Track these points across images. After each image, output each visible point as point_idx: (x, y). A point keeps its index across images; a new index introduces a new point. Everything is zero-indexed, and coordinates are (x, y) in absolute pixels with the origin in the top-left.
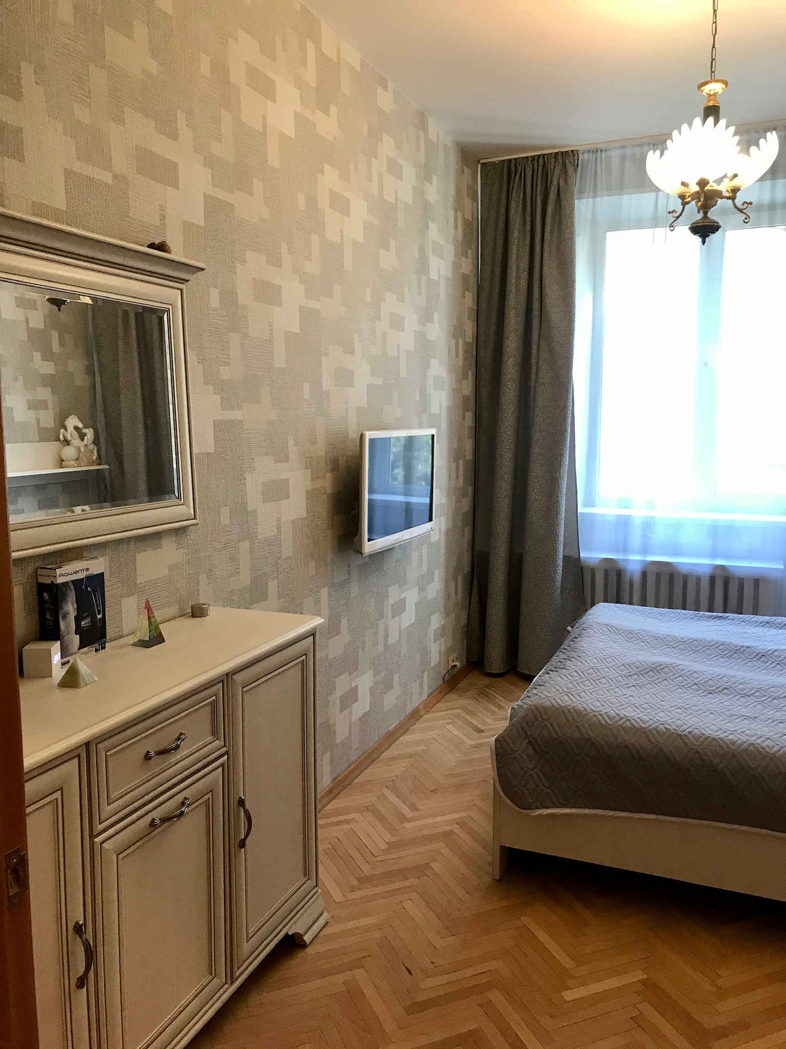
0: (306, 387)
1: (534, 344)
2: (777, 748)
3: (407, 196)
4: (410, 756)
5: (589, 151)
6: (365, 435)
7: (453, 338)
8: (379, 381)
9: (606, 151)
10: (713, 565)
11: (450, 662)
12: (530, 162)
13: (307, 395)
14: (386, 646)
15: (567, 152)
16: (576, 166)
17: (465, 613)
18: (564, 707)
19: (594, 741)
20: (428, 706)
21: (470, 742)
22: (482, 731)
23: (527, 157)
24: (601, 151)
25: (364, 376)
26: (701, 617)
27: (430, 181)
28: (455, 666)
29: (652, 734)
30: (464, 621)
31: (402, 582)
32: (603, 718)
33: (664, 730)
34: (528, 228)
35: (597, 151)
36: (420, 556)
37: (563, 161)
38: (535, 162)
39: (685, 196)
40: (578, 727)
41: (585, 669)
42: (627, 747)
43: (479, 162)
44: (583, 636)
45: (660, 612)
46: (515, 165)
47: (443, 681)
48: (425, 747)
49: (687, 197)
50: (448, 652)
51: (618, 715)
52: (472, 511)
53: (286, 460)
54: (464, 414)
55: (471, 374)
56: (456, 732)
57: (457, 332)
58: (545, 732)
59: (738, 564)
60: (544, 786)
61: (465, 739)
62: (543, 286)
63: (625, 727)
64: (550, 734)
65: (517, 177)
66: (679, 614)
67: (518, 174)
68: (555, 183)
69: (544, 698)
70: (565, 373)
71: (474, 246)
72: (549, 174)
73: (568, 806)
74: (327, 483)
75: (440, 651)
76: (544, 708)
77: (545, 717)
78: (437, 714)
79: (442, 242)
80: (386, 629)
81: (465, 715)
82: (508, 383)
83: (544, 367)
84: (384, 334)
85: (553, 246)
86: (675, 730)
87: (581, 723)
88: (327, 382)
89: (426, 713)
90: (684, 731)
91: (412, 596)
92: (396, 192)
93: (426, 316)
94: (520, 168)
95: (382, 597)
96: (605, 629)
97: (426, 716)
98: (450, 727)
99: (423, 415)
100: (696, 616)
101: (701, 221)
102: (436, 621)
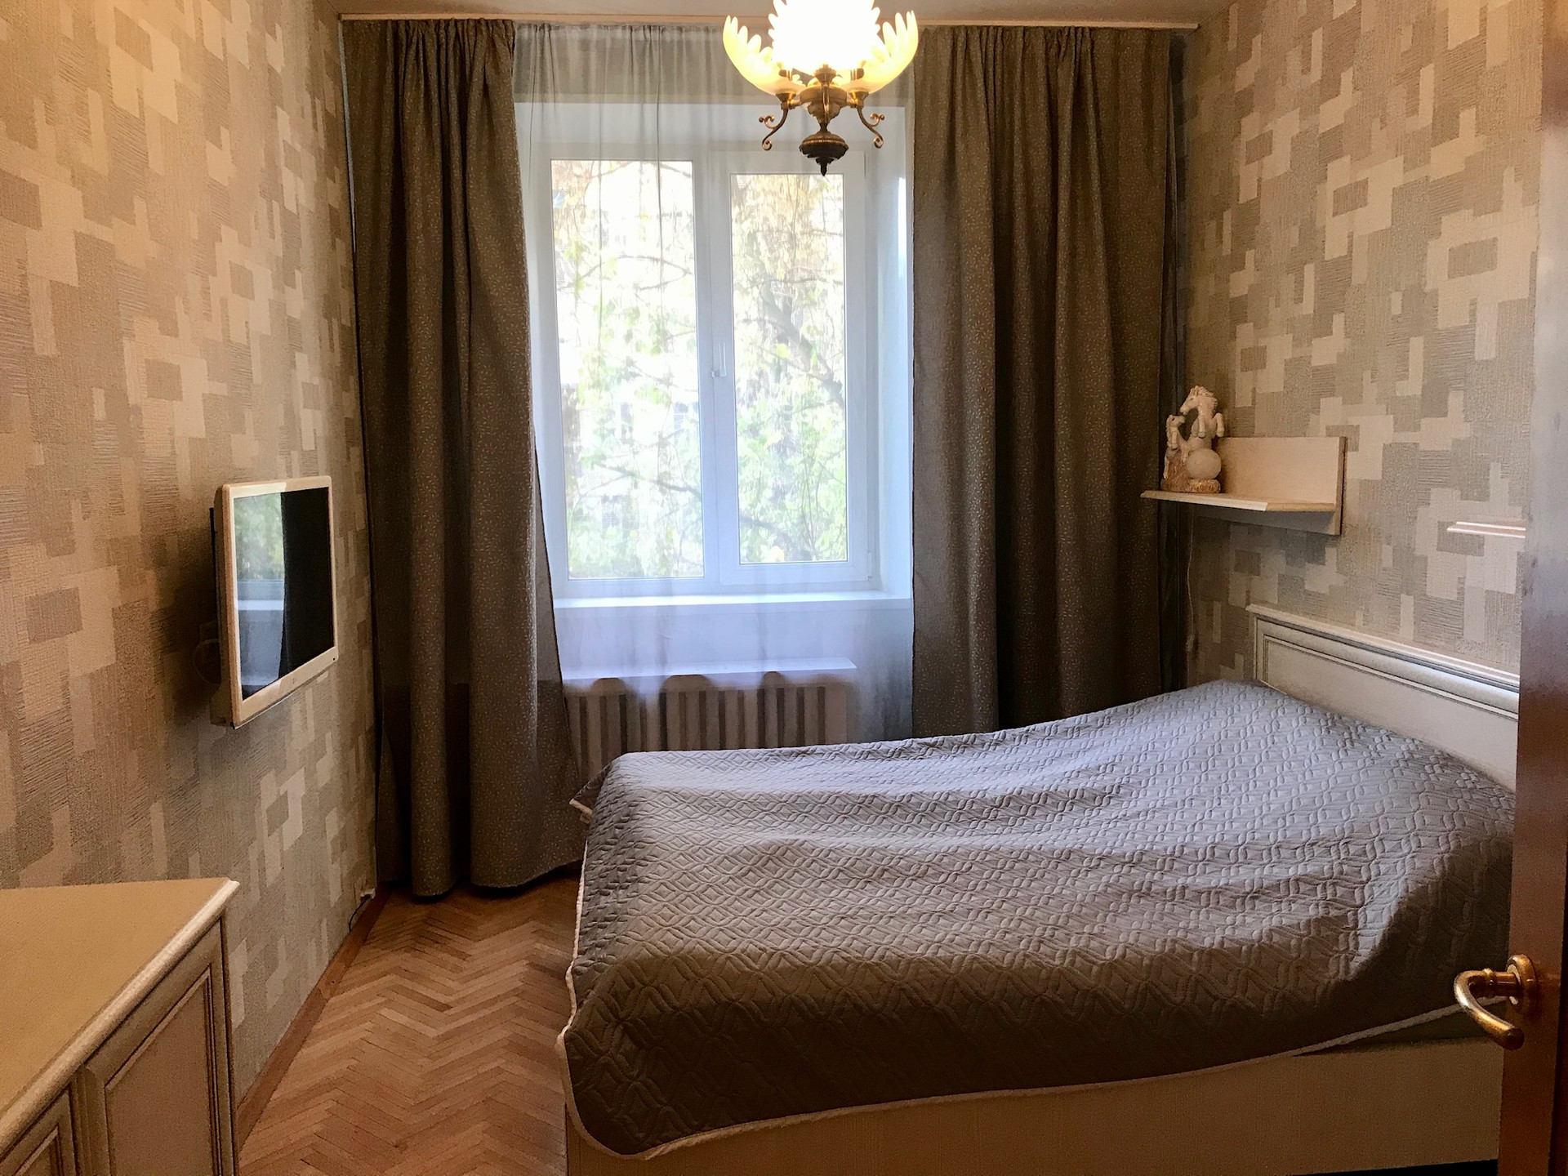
0: (99, 397)
1: (461, 333)
2: (1008, 957)
3: (241, 53)
4: (331, 1085)
5: (530, 25)
6: (227, 492)
7: (326, 317)
8: (222, 389)
9: (557, 28)
10: (762, 672)
11: (358, 891)
12: (432, 30)
13: (100, 413)
14: (263, 890)
15: (496, 21)
16: (511, 46)
17: (371, 801)
18: (675, 953)
19: (739, 1005)
20: (332, 980)
21: (432, 1033)
22: (448, 1007)
23: (427, 22)
24: (550, 27)
25: (197, 380)
26: (778, 755)
27: (273, 34)
28: (368, 897)
29: (828, 973)
30: (371, 815)
31: (279, 766)
32: (742, 960)
33: (841, 961)
34: (437, 142)
35: (543, 27)
36: (303, 711)
37: (488, 35)
38: (442, 31)
39: (788, 94)
40: (705, 986)
41: (674, 877)
42: (792, 1003)
43: (339, 17)
44: (638, 816)
45: (718, 756)
46: (407, 32)
47: (350, 927)
48: (353, 1062)
49: (790, 97)
50: (354, 872)
51: (764, 950)
52: (369, 621)
53: (69, 549)
54: (348, 452)
55: (353, 380)
56: (402, 1019)
57: (329, 309)
58: (651, 1006)
59: (798, 667)
60: (660, 1102)
61: (420, 1027)
62: (471, 237)
63: (782, 968)
64: (659, 1007)
65: (412, 52)
66: (747, 756)
67: (414, 47)
68: (478, 68)
69: (634, 946)
70: (521, 383)
71: (342, 160)
72: (467, 56)
73: (705, 1128)
74: (149, 592)
75: (342, 875)
76: (639, 962)
77: (646, 979)
78: (352, 992)
79: (298, 147)
80: (262, 857)
81: (407, 983)
82: (424, 398)
83: (483, 373)
84: (224, 302)
85: (482, 173)
86: (857, 958)
87: (710, 976)
88: (136, 390)
89: (332, 995)
90: (872, 958)
91: (296, 787)
92: (223, 40)
93: (284, 278)
94: (415, 38)
95: (252, 797)
96: (667, 799)
97: (332, 1000)
98: (384, 1012)
99: (292, 452)
100: (771, 755)
101: (821, 137)
102: (333, 824)
